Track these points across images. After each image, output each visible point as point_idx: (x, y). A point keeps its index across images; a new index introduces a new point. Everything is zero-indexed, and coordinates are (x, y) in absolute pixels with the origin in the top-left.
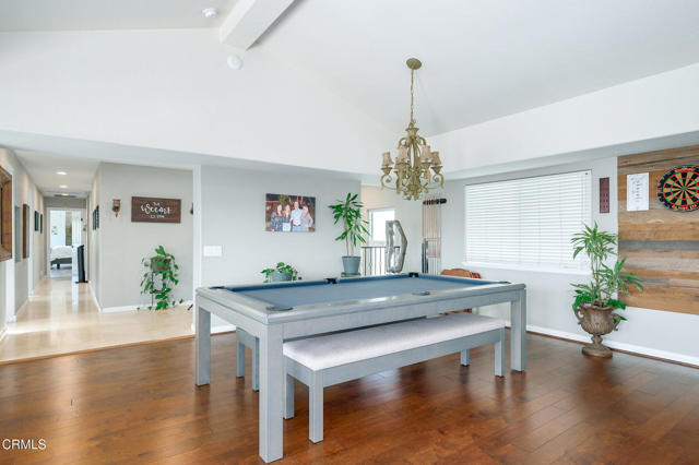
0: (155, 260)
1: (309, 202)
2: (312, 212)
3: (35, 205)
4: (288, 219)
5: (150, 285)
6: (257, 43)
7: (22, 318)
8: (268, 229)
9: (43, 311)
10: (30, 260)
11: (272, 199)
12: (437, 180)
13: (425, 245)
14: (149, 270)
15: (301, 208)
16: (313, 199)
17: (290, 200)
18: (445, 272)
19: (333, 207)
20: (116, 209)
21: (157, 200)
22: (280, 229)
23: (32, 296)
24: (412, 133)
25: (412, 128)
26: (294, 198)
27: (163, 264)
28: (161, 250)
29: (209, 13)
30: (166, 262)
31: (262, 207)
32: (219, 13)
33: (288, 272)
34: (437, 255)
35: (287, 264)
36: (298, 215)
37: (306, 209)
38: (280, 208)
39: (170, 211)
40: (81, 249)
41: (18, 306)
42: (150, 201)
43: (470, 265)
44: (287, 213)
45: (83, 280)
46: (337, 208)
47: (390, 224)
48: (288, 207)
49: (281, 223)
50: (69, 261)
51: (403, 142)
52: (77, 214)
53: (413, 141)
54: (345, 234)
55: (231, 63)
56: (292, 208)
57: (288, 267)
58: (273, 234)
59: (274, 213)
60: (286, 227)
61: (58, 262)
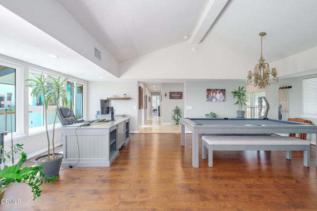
0: (175, 110)
1: (223, 91)
2: (224, 94)
3: (149, 95)
4: (215, 97)
5: (174, 117)
6: (202, 41)
7: (146, 124)
8: (207, 101)
9: (151, 122)
10: (148, 109)
11: (209, 91)
12: (275, 80)
13: (280, 107)
14: (174, 113)
15: (220, 93)
16: (225, 90)
17: (215, 91)
18: (289, 119)
19: (233, 92)
20: (166, 95)
21: (176, 92)
22: (212, 101)
23: (148, 119)
24: (261, 62)
25: (262, 59)
26: (217, 90)
27: (177, 111)
28: (177, 107)
29: (186, 37)
30: (178, 111)
31: (205, 93)
32: (189, 37)
33: (214, 115)
34: (287, 111)
35: (214, 112)
36: (219, 96)
37: (221, 93)
38: (211, 93)
39: (180, 96)
40: (159, 107)
41: (145, 120)
42: (174, 93)
43: (305, 117)
44: (214, 95)
45: (159, 115)
46: (235, 93)
47: (260, 98)
48: (214, 93)
49: (212, 99)
50: (156, 110)
51: (257, 66)
52: (158, 97)
53: (262, 65)
54: (238, 102)
55: (193, 50)
56: (216, 93)
57: (214, 114)
58: (209, 102)
59: (209, 96)
60: (214, 100)
61: (155, 110)
